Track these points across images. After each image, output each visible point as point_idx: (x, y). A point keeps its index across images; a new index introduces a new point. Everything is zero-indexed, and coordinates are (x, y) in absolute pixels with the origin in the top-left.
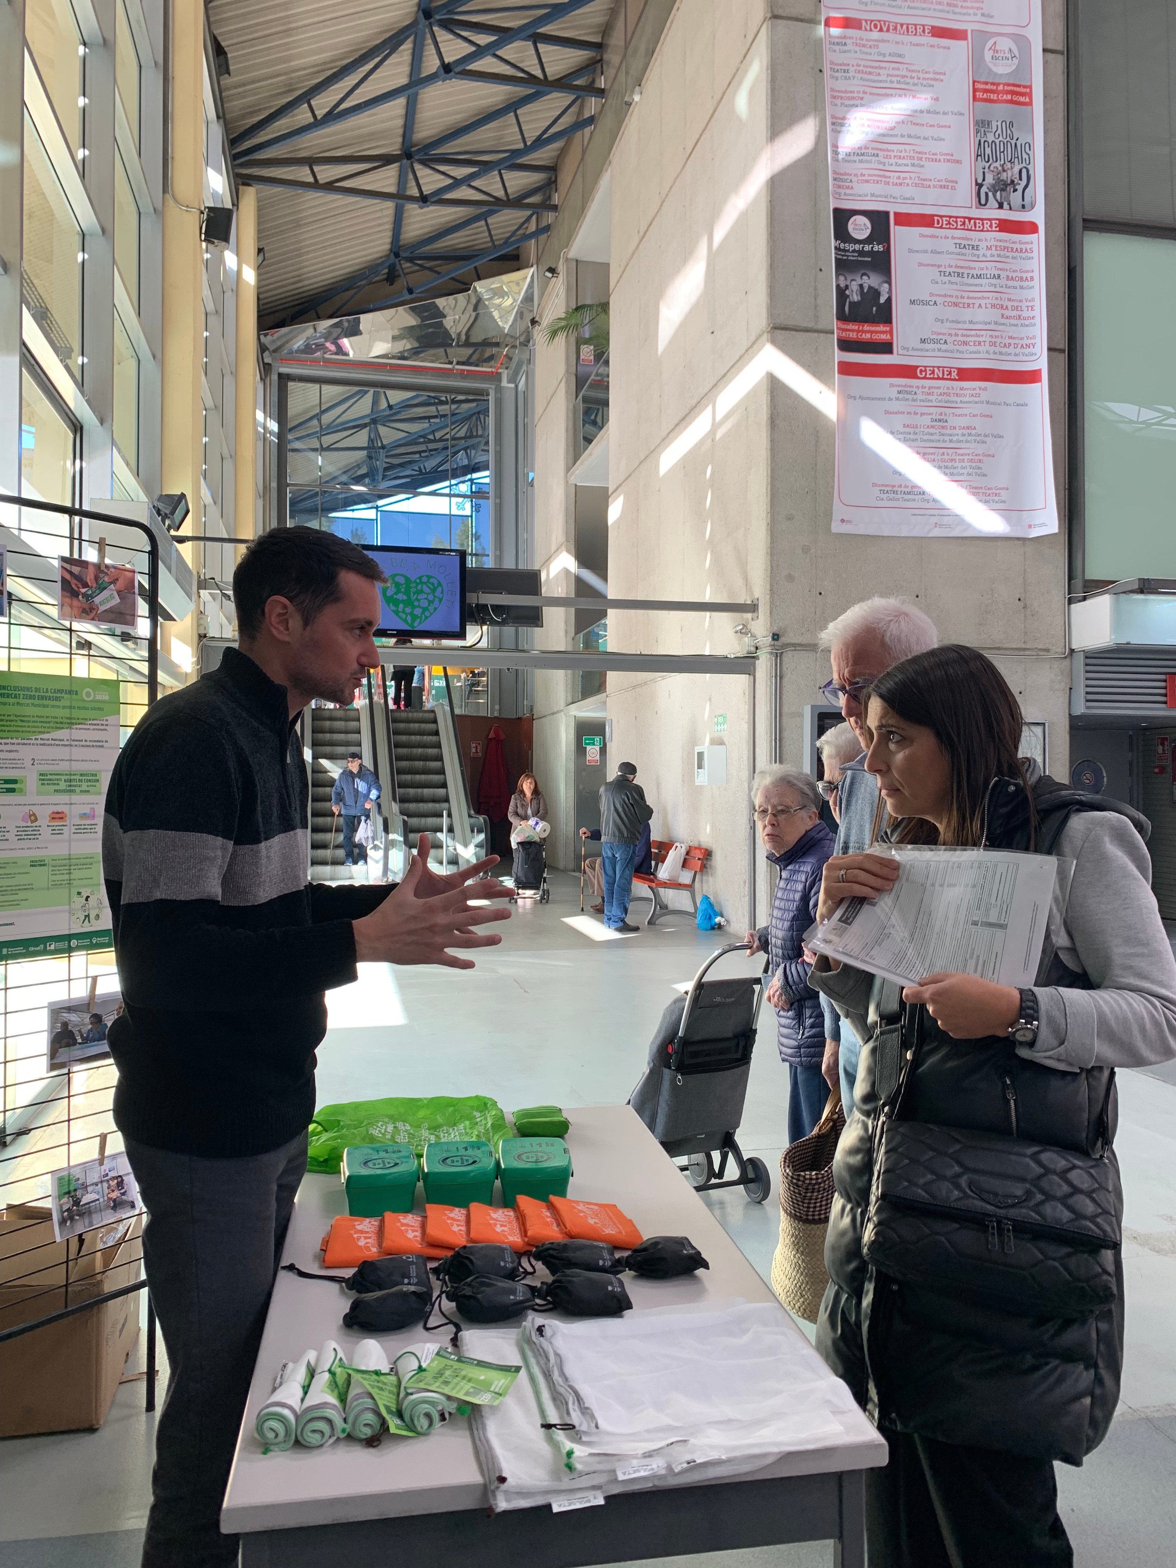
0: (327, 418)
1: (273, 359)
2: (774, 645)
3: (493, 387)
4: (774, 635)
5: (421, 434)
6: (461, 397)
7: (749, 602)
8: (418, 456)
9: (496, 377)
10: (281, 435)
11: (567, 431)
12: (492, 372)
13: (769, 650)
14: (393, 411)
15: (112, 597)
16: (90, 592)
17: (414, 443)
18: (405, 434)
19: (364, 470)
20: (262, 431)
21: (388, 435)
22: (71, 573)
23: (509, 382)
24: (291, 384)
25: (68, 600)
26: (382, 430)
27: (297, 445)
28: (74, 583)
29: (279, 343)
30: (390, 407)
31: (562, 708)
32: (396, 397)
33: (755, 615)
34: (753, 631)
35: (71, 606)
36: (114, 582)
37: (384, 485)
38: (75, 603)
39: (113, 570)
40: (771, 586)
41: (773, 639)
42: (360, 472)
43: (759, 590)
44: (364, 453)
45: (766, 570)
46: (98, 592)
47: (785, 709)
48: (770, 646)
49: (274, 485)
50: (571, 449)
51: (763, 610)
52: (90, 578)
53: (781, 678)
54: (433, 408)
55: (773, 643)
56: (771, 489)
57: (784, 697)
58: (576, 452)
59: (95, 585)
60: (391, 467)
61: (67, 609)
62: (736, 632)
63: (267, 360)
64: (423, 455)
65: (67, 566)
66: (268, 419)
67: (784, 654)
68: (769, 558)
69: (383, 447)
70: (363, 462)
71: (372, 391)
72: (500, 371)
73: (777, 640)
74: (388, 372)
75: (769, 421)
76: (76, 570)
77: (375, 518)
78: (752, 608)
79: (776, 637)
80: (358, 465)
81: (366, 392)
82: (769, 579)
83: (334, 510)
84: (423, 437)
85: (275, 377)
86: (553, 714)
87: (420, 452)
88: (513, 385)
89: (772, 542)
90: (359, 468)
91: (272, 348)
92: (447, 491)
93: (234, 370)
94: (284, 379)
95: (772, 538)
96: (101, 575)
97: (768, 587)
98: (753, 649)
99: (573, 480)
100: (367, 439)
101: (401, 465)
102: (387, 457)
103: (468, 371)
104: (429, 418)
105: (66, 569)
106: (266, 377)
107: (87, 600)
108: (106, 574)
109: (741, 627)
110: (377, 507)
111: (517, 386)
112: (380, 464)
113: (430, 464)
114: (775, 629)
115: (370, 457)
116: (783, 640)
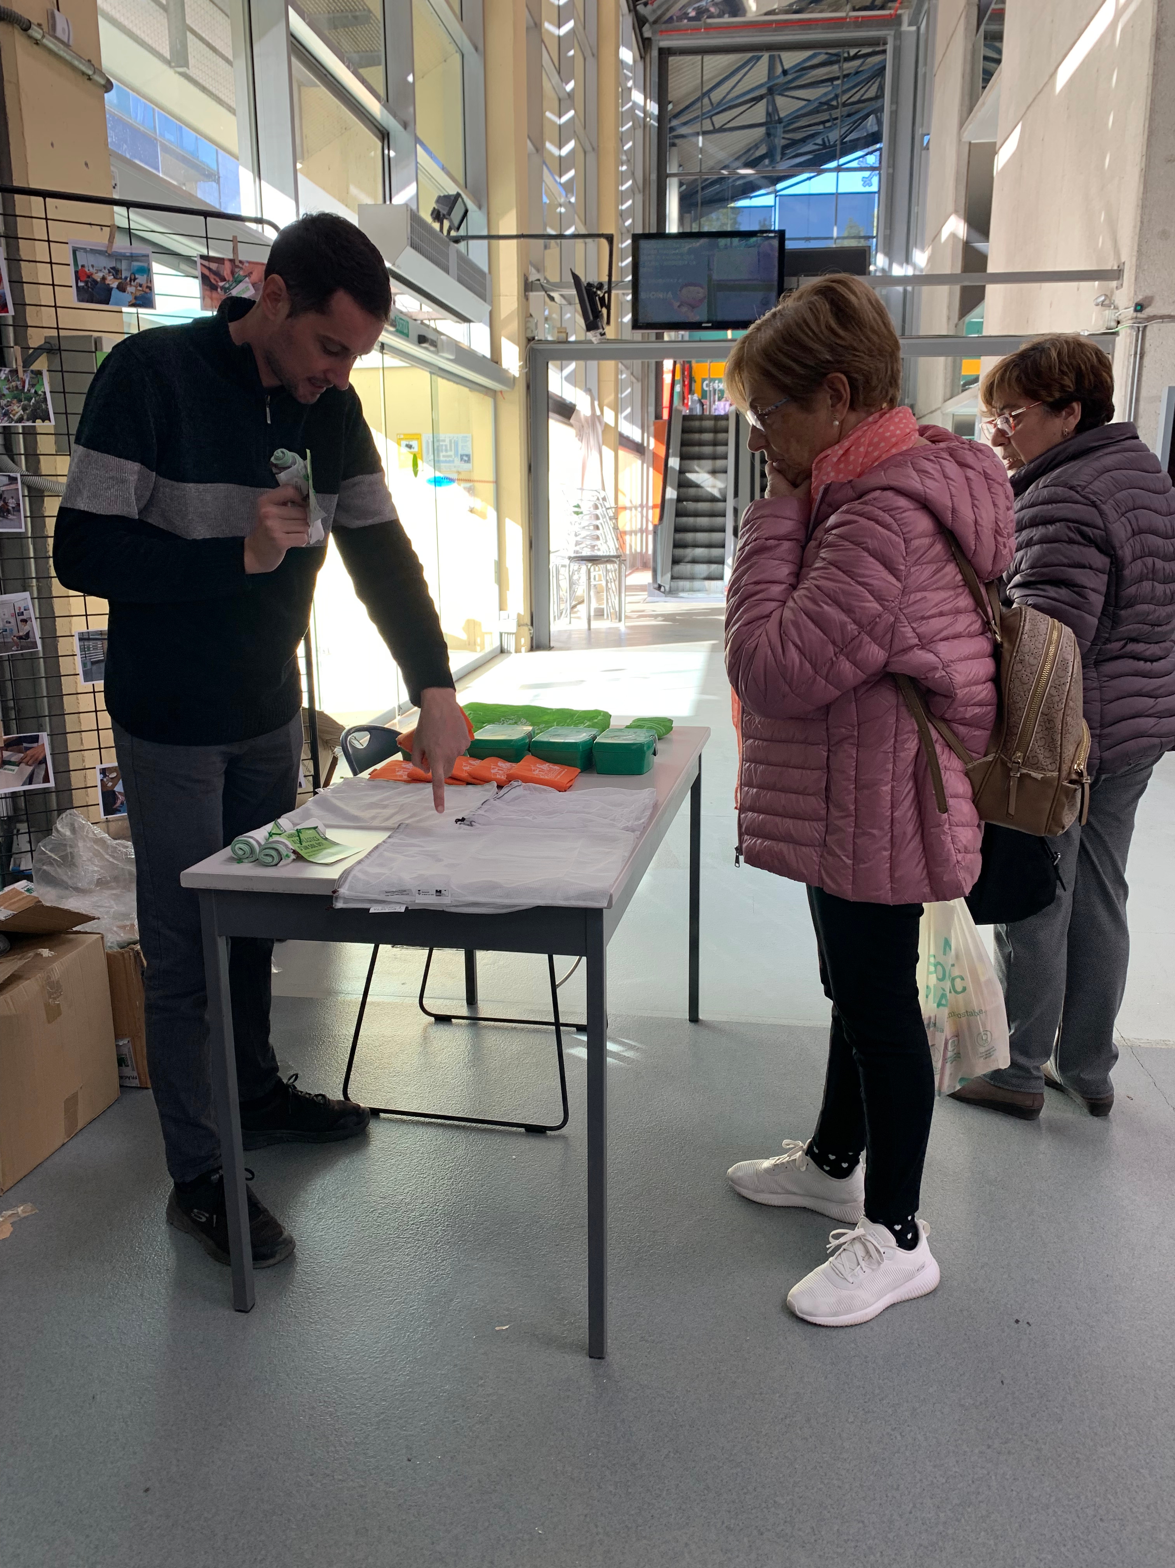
0: (716, 96)
1: (654, 33)
2: (1136, 318)
3: (892, 33)
4: (1137, 305)
5: (824, 100)
6: (865, 50)
7: (1115, 268)
8: (821, 127)
9: (896, 20)
10: (660, 118)
11: (963, 77)
12: (891, 15)
13: (1129, 323)
14: (789, 77)
15: (247, 289)
16: (227, 286)
17: (816, 111)
18: (804, 103)
19: (762, 150)
20: (642, 115)
21: (786, 105)
22: (209, 269)
23: (910, 25)
24: (671, 59)
25: (208, 293)
26: (780, 101)
27: (683, 131)
28: (212, 278)
29: (659, 12)
30: (785, 72)
31: (939, 406)
32: (790, 59)
33: (1120, 282)
34: (1116, 302)
35: (211, 298)
36: (249, 275)
37: (783, 166)
38: (215, 295)
39: (247, 265)
40: (1139, 245)
41: (1136, 310)
42: (759, 153)
43: (1127, 255)
44: (762, 130)
45: (1135, 227)
46: (234, 284)
47: (1144, 393)
48: (1132, 319)
49: (654, 176)
50: (967, 98)
51: (1128, 276)
52: (226, 271)
53: (1141, 358)
54: (836, 67)
55: (1135, 315)
56: (1150, 125)
57: (1144, 378)
58: (971, 100)
59: (231, 279)
60: (793, 143)
61: (208, 301)
62: (1097, 305)
63: (647, 34)
64: (828, 125)
65: (206, 263)
66: (648, 101)
67: (1148, 329)
68: (1139, 212)
69: (780, 121)
70: (761, 141)
71: (766, 56)
72: (899, 12)
73: (1141, 311)
74: (775, 31)
75: (1154, 39)
76: (214, 266)
77: (772, 204)
78: (1116, 274)
79: (1140, 307)
80: (756, 145)
81: (759, 58)
82: (1137, 238)
83: (735, 197)
84: (826, 105)
85: (655, 53)
86: (932, 412)
87: (823, 123)
88: (914, 28)
89: (1145, 192)
90: (758, 148)
91: (651, 19)
92: (854, 164)
93: (595, 51)
94: (665, 53)
95: (1145, 187)
96: (237, 270)
97: (1136, 248)
98: (1113, 324)
99: (967, 137)
100: (764, 114)
101: (804, 140)
102: (785, 132)
103: (863, 17)
104: (832, 80)
105: (204, 266)
106: (646, 54)
107: (225, 292)
108: (241, 268)
109: (1103, 298)
110: (776, 192)
111: (919, 29)
112: (780, 142)
113: (834, 136)
114: (1139, 298)
115: (768, 134)
116: (1149, 311)
